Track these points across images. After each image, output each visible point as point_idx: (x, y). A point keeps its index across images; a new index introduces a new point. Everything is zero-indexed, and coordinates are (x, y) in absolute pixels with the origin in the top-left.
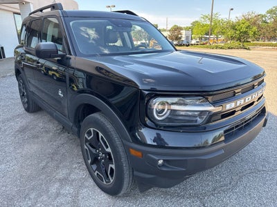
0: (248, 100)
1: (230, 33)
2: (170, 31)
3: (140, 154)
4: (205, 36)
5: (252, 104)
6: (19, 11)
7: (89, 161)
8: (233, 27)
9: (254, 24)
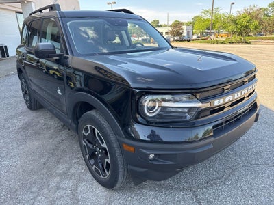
0: (237, 96)
1: (231, 27)
2: (171, 26)
3: (132, 149)
4: (207, 31)
5: (242, 99)
6: (21, 10)
7: (87, 156)
8: (234, 22)
9: (256, 18)
